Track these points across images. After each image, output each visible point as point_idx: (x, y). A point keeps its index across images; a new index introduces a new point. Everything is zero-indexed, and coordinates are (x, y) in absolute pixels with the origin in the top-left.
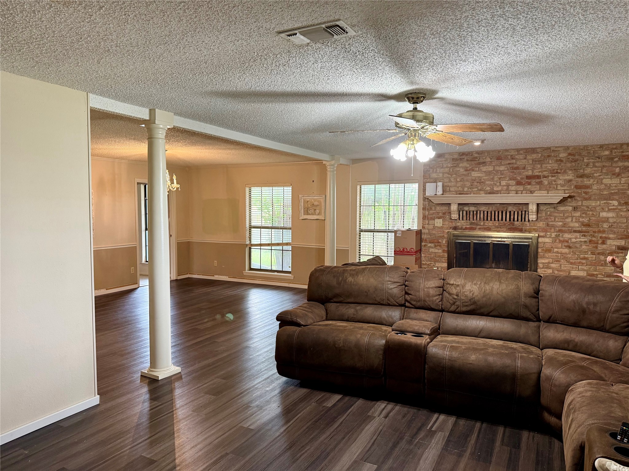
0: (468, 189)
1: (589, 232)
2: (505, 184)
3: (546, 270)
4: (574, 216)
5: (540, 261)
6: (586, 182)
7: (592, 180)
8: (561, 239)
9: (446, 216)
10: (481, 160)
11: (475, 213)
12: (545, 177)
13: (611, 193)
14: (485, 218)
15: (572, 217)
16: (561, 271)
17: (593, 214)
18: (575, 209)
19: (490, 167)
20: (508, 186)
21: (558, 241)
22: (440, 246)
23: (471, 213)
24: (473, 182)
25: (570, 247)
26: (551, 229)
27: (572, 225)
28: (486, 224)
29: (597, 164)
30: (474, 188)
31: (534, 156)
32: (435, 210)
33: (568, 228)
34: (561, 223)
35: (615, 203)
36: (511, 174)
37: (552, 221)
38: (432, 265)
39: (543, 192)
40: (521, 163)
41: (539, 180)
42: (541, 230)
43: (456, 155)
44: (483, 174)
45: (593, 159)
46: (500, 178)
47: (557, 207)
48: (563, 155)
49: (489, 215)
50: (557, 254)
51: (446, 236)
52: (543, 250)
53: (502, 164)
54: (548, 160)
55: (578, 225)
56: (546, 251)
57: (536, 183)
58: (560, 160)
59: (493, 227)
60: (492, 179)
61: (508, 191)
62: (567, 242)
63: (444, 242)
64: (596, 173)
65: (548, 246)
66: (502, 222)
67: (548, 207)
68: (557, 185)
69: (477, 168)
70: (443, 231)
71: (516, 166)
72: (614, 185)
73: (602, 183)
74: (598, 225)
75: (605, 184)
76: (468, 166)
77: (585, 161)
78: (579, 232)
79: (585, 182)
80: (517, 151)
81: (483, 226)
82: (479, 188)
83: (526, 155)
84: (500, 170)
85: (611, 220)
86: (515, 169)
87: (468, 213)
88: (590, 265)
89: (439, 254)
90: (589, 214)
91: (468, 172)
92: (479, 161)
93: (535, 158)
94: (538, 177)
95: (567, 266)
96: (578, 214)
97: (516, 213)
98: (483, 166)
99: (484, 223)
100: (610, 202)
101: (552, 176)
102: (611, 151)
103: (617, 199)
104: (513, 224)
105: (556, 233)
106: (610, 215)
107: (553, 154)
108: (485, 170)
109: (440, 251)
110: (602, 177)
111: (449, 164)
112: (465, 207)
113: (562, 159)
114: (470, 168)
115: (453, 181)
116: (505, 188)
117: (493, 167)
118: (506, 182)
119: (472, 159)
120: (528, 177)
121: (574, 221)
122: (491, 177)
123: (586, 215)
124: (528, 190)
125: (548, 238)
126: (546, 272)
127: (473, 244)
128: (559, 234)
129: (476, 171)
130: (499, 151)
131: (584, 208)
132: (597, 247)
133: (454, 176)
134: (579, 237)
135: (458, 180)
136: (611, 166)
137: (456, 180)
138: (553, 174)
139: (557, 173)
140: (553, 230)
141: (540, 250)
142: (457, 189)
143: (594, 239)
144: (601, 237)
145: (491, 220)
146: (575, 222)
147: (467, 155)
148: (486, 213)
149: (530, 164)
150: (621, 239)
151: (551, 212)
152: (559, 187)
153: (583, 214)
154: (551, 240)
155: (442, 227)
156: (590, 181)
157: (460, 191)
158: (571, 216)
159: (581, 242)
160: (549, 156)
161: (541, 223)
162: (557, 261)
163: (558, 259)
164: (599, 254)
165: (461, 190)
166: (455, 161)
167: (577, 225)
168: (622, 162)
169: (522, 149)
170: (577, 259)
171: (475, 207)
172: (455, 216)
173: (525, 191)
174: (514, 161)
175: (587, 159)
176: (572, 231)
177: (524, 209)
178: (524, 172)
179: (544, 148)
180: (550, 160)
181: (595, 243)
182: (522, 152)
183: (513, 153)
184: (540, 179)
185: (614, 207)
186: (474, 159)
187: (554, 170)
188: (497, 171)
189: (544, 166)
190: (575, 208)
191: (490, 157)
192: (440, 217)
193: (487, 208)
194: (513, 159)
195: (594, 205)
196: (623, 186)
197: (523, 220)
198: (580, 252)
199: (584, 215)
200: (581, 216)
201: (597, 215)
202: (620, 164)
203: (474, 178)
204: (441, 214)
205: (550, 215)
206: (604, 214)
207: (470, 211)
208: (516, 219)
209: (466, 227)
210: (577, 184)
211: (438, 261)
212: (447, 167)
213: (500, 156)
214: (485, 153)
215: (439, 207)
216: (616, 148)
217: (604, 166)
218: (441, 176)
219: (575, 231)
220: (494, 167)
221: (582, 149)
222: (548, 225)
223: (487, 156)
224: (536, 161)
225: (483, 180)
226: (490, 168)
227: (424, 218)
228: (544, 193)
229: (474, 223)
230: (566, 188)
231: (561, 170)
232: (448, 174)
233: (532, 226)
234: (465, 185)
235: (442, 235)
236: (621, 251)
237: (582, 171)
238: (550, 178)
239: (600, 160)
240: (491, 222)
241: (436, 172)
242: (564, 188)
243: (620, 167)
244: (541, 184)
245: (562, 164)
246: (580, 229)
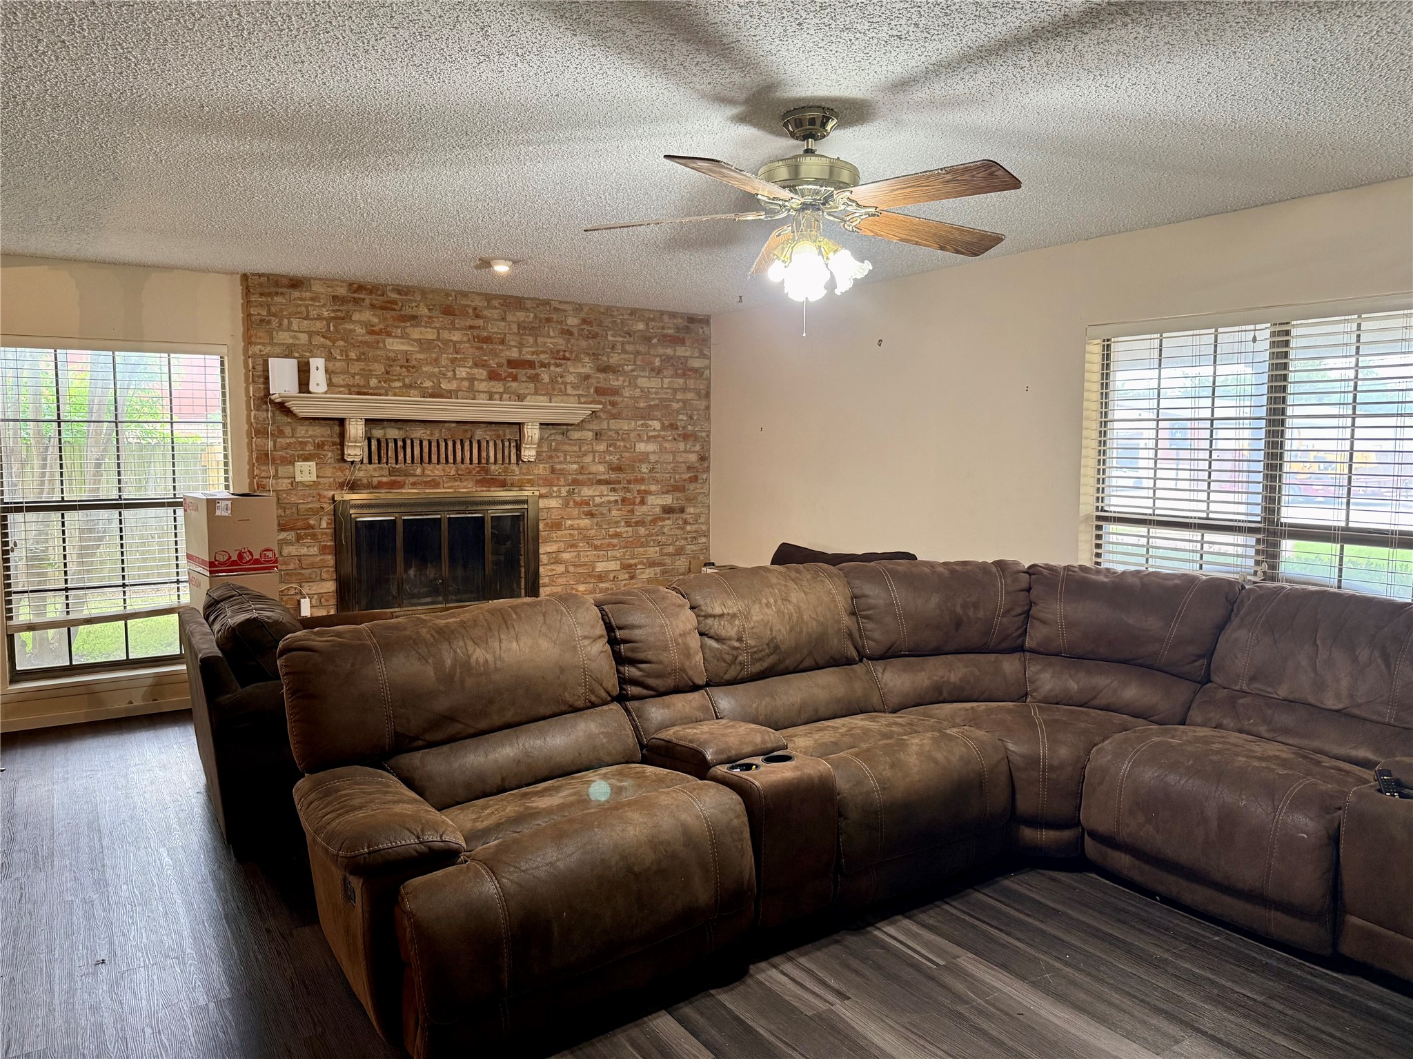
0: (380, 382)
1: (619, 482)
2: (465, 376)
3: (553, 567)
4: (596, 452)
5: (543, 549)
6: (615, 382)
7: (621, 379)
8: (578, 499)
9: (325, 453)
10: (408, 311)
11: (400, 444)
12: (543, 365)
13: (650, 405)
14: (426, 459)
15: (594, 452)
16: (580, 565)
17: (625, 447)
18: (598, 435)
19: (429, 330)
20: (472, 379)
21: (571, 503)
22: (314, 536)
23: (390, 444)
24: (391, 366)
25: (591, 515)
26: (558, 479)
27: (594, 469)
28: (428, 472)
29: (628, 348)
30: (395, 380)
31: (521, 315)
32: (293, 437)
33: (588, 476)
34: (575, 466)
35: (656, 424)
36: (477, 353)
37: (560, 463)
38: (292, 592)
39: (542, 398)
40: (496, 330)
41: (533, 372)
42: (541, 482)
43: (341, 286)
44: (412, 345)
45: (622, 337)
46: (453, 361)
47: (567, 431)
48: (572, 321)
49: (434, 449)
50: (572, 532)
51: (329, 507)
52: (546, 525)
53: (457, 326)
54: (546, 329)
55: (603, 470)
56: (552, 527)
57: (529, 377)
58: (568, 330)
59: (444, 478)
60: (435, 360)
61: (472, 393)
62: (588, 504)
63: (324, 525)
64: (628, 365)
65: (555, 515)
66: (463, 466)
67: (552, 432)
68: (565, 384)
69: (399, 330)
70: (319, 495)
71: (486, 334)
72: (654, 390)
73: (636, 386)
74: (633, 468)
75: (641, 388)
76: (376, 320)
77: (610, 338)
78: (607, 482)
79: (611, 383)
80: (486, 300)
81: (420, 478)
82: (407, 381)
83: (505, 313)
84: (451, 341)
85: (652, 458)
86: (483, 343)
87: (383, 444)
88: (624, 548)
89: (311, 559)
90: (619, 447)
91: (377, 337)
92: (403, 313)
93: (523, 322)
94: (530, 364)
95: (589, 553)
96: (602, 447)
97: (491, 444)
98: (411, 326)
99: (423, 471)
100: (650, 422)
101: (557, 365)
102: (647, 324)
103: (659, 417)
104: (487, 471)
105: (567, 488)
106: (651, 447)
107: (555, 316)
108: (416, 336)
109: (315, 550)
110: (636, 373)
111: (324, 309)
112: (374, 428)
113: (572, 329)
114: (381, 326)
115: (338, 357)
116: (466, 384)
117: (435, 331)
118: (468, 370)
119: (384, 304)
120: (511, 363)
121: (596, 460)
122: (434, 355)
123: (615, 448)
124: (513, 393)
125: (555, 499)
126: (554, 573)
127: (402, 524)
128: (573, 489)
129: (396, 337)
130: (448, 295)
131: (612, 433)
132: (632, 511)
133: (342, 343)
134: (605, 493)
135: (353, 355)
136: (649, 354)
137: (347, 356)
138: (558, 361)
139: (564, 358)
140: (562, 482)
141: (541, 526)
142: (350, 381)
143: (628, 495)
144: (639, 492)
145: (439, 462)
146: (599, 463)
147: (371, 292)
148: (425, 444)
149: (514, 333)
150: (667, 493)
151: (557, 444)
152: (570, 391)
153: (610, 446)
154: (560, 502)
155: (315, 485)
156: (618, 380)
157: (358, 385)
158: (592, 452)
159: (609, 502)
160: (548, 320)
161: (541, 466)
162: (572, 546)
163: (574, 542)
164: (637, 523)
165: (362, 383)
166: (342, 305)
167: (601, 468)
168: (663, 347)
169: (497, 297)
170: (604, 538)
171: (400, 429)
172: (355, 452)
173: (508, 394)
174: (480, 322)
175: (613, 336)
176: (595, 482)
177: (508, 437)
178: (502, 350)
179: (538, 299)
180: (551, 330)
181: (631, 505)
182: (495, 303)
183: (479, 302)
184: (535, 369)
185: (656, 433)
186: (389, 305)
187: (558, 351)
188: (446, 342)
189: (540, 340)
190: (597, 434)
191: (427, 306)
192: (310, 454)
193: (428, 432)
194: (477, 316)
195: (626, 428)
196: (666, 393)
197: (507, 461)
198: (609, 524)
199: (611, 449)
200: (607, 451)
201: (631, 448)
202: (661, 351)
203: (392, 355)
204: (310, 447)
205: (556, 450)
206: (641, 447)
207: (386, 440)
208: (492, 459)
209: (379, 482)
210: (599, 385)
211: (309, 580)
212: (320, 318)
213: (451, 306)
214: (414, 292)
215: (305, 428)
216: (653, 320)
217: (638, 352)
218: (302, 342)
219: (600, 482)
220: (438, 333)
221: (603, 314)
222: (553, 471)
223: (420, 301)
224: (524, 328)
225: (414, 363)
226: (430, 334)
227: (263, 457)
228: (542, 400)
229: (399, 470)
230: (580, 392)
231: (571, 352)
232: (323, 337)
233: (524, 474)
234: (370, 370)
235: (317, 505)
236: (667, 516)
237: (605, 358)
238: (552, 368)
239: (632, 339)
240: (437, 466)
241: (289, 329)
242: (577, 393)
243: (660, 356)
244: (538, 381)
245: (572, 341)
246: (607, 476)
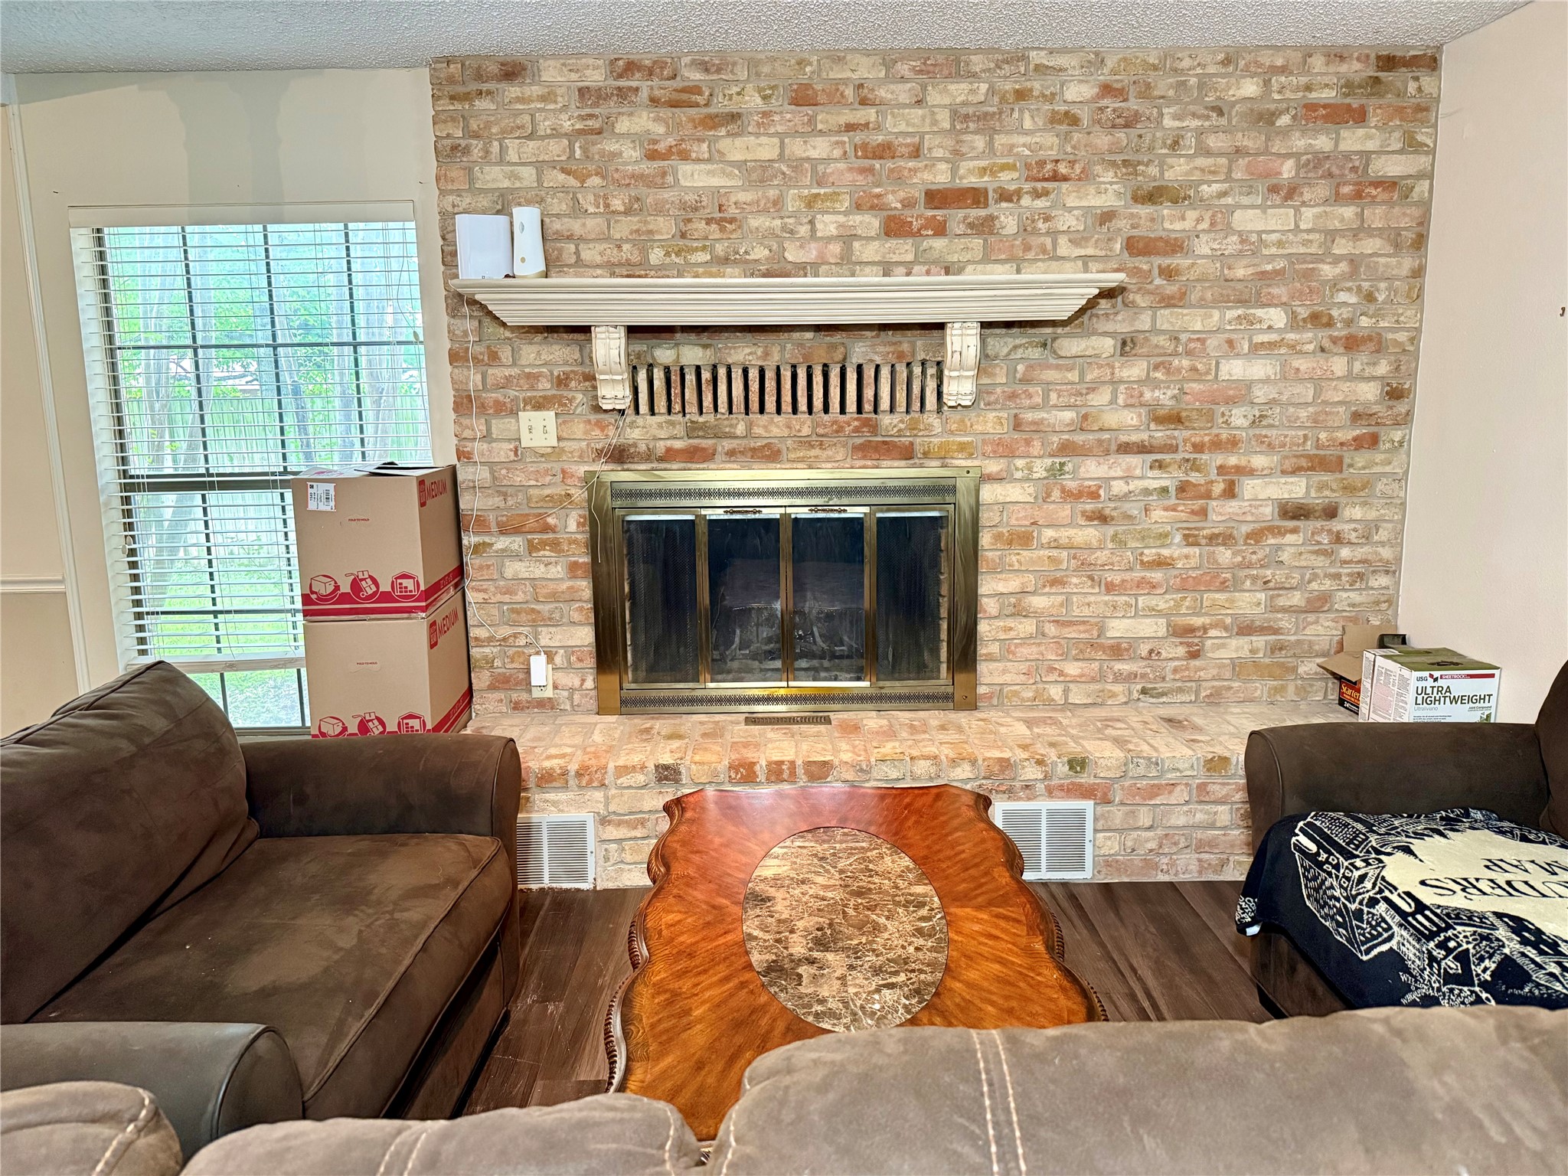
0: (668, 254)
1: (1174, 449)
2: (835, 232)
3: (1010, 622)
4: (1121, 382)
5: (987, 586)
6: (1173, 221)
7: (1192, 215)
8: (1072, 485)
9: (570, 395)
10: (721, 105)
11: (706, 375)
12: (1005, 196)
13: (1263, 273)
14: (755, 405)
15: (1115, 383)
16: (1071, 623)
17: (1194, 369)
18: (1127, 346)
19: (764, 140)
20: (848, 238)
21: (1056, 494)
22: (555, 545)
23: (687, 377)
24: (689, 220)
25: (1103, 518)
26: (1028, 442)
27: (1111, 419)
28: (757, 431)
29: (1213, 142)
30: (696, 249)
31: (959, 91)
32: (514, 364)
33: (1097, 436)
34: (1068, 415)
35: (1277, 317)
36: (860, 180)
37: (1033, 408)
38: (522, 641)
39: (998, 267)
40: (903, 127)
41: (983, 213)
42: (989, 449)
43: (596, 68)
44: (730, 175)
45: (1199, 117)
46: (811, 201)
47: (1054, 340)
48: (1078, 92)
49: (770, 385)
50: (1055, 553)
51: (579, 494)
52: (998, 537)
53: (820, 126)
54: (1016, 115)
55: (1135, 422)
56: (1010, 543)
57: (971, 226)
58: (1067, 113)
59: (789, 442)
60: (775, 203)
61: (848, 263)
62: (1094, 495)
63: (572, 526)
64: (1209, 183)
65: (1018, 519)
66: (826, 417)
67: (1018, 342)
68: (1054, 234)
69: (705, 146)
70: (563, 471)
71: (880, 138)
72: (1274, 237)
73: (1229, 230)
74: (1210, 416)
75: (1240, 233)
76: (661, 129)
77: (1168, 122)
78: (1142, 449)
79: (1167, 225)
80: (884, 64)
81: (744, 442)
82: (720, 249)
83: (924, 88)
84: (808, 159)
85: (1260, 394)
86: (873, 158)
87: (675, 378)
88: (1178, 591)
89: (552, 586)
90: (1179, 370)
91: (662, 163)
92: (712, 110)
93: (964, 104)
94: (976, 197)
95: (1092, 599)
96: (1135, 370)
97: (885, 373)
98: (729, 134)
99: (750, 427)
100: (1260, 312)
101: (1037, 195)
102: (1267, 83)
103: (1284, 299)
104: (874, 428)
105: (1049, 461)
106: (1260, 369)
107: (1037, 86)
108: (738, 157)
109: (558, 571)
110: (1229, 200)
111: (564, 116)
112: (659, 346)
113: (1075, 110)
114: (671, 141)
115: (591, 210)
116: (835, 248)
117: (776, 140)
118: (841, 219)
119: (675, 96)
120: (936, 198)
121: (1121, 401)
122: (772, 193)
123: (1168, 372)
124: (934, 262)
125: (1018, 484)
126: (1012, 634)
127: (706, 530)
128: (1062, 465)
129: (698, 160)
130: (801, 63)
131: (1162, 340)
132: (1203, 513)
133: (595, 181)
134: (1138, 472)
135: (617, 204)
136: (1266, 152)
137: (607, 206)
138: (1039, 185)
139: (1056, 177)
140: (1036, 448)
141: (985, 539)
142: (614, 255)
143: (1195, 477)
144: (1222, 470)
145: (779, 411)
146: (1127, 406)
147: (650, 73)
148: (753, 374)
149: (942, 132)
150: (1296, 471)
151: (1029, 368)
152: (1064, 248)
153: (1156, 367)
154: (1032, 489)
155: (556, 453)
156: (1183, 218)
157: (628, 263)
158: (1112, 382)
159: (1147, 492)
160: (1021, 95)
161: (991, 415)
162: (1054, 582)
163: (1058, 575)
164: (1212, 539)
165: (635, 258)
166: (596, 105)
167: (1130, 418)
168: (1304, 132)
169: (906, 55)
170: (1131, 569)
171: (705, 346)
172: (614, 392)
173: (924, 263)
174: (870, 114)
175: (1177, 117)
176: (1114, 447)
177: (921, 356)
178: (915, 170)
179: (998, 50)
180: (1027, 115)
181: (1201, 497)
182: (903, 68)
183: (866, 70)
184: (986, 206)
185: (1273, 337)
186: (685, 96)
187: (1041, 163)
188: (797, 164)
189: (1000, 140)
190: (1124, 343)
191: (760, 90)
192: (545, 398)
193: (760, 351)
194: (864, 102)
195: (1198, 327)
196: (1306, 243)
197: (916, 405)
198: (1143, 538)
199: (1159, 375)
200: (1148, 381)
201: (1208, 373)
202: (1299, 143)
203: (690, 198)
204: (545, 386)
205: (1026, 380)
206: (1234, 369)
207: (682, 369)
208: (885, 404)
209: (669, 450)
210: (1135, 232)
211: (550, 622)
212: (556, 134)
213: (808, 86)
214: (734, 64)
215: (534, 348)
216: (1283, 70)
217: (1238, 151)
218: (526, 183)
219: (1125, 448)
220: (782, 143)
221: (1155, 68)
222: (1017, 425)
223: (748, 80)
224: (967, 117)
225: (733, 211)
226: (765, 149)
227: (464, 403)
228: (1001, 273)
229: (704, 427)
230: (1090, 251)
231: (1072, 163)
232: (563, 170)
233: (952, 432)
234: (651, 232)
235: (559, 490)
236: (1291, 524)
237: (1153, 170)
238: (1026, 201)
239: (1223, 121)
240: (777, 418)
241: (501, 161)
242: (1083, 252)
243: (1296, 156)
244: (991, 233)
245: (1076, 136)
246: (1144, 436)
